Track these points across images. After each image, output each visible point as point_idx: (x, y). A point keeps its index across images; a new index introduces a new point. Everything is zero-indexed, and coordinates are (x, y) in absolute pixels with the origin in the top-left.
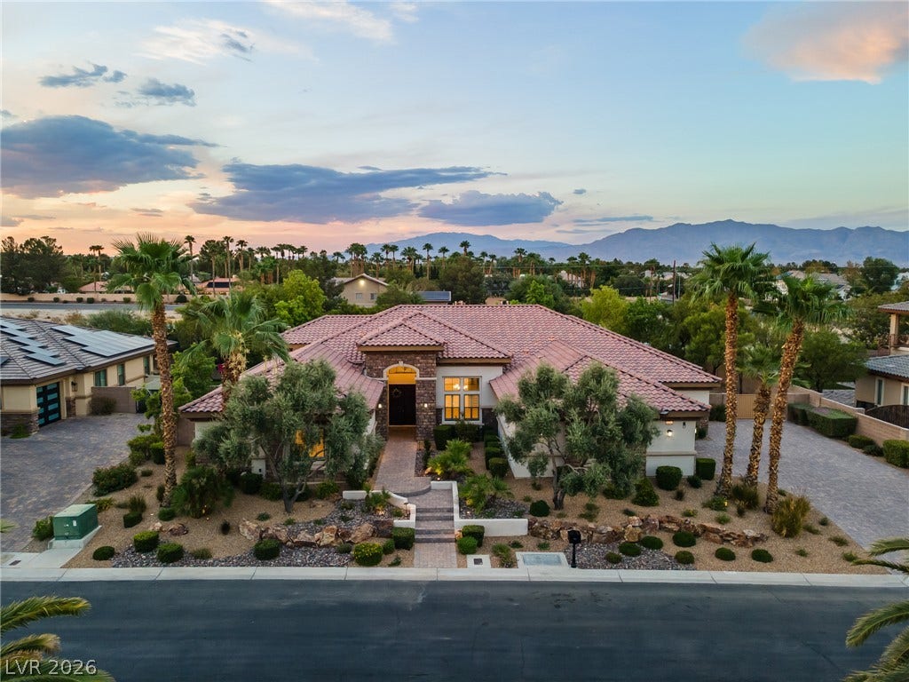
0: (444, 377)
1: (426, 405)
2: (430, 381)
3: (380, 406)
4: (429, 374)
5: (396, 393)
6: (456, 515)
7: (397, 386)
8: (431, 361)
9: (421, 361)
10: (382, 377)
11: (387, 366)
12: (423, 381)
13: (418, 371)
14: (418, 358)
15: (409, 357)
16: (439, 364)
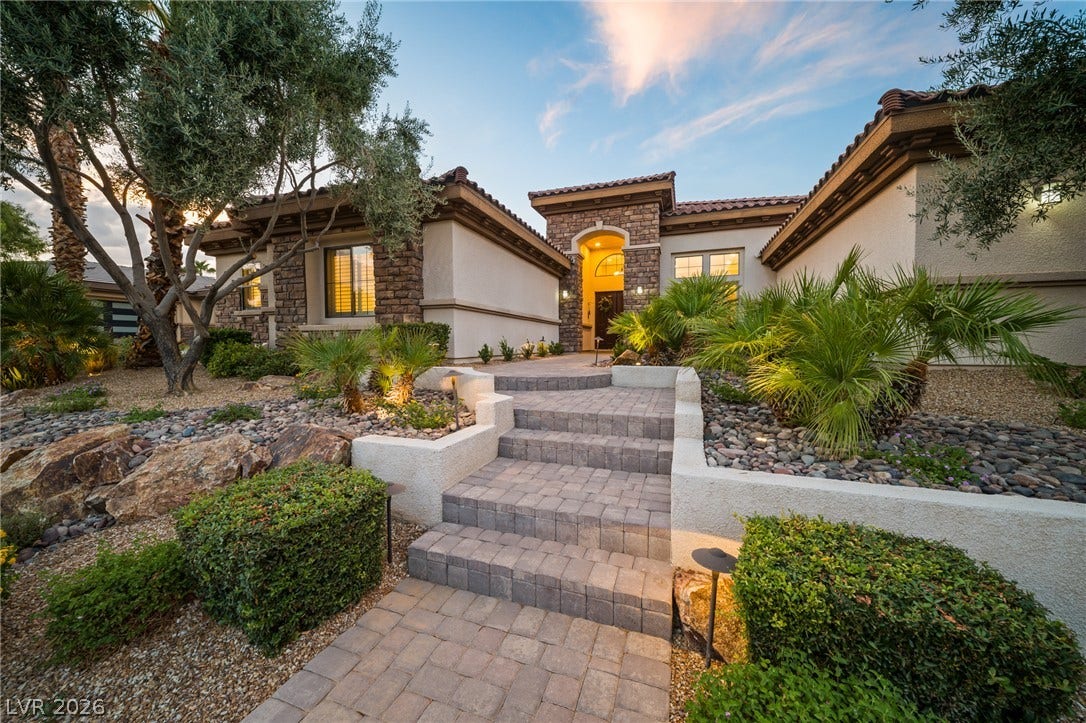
0: (675, 254)
1: (640, 290)
2: (647, 249)
3: (565, 294)
4: (644, 239)
5: (605, 304)
6: (688, 454)
7: (606, 293)
8: (651, 216)
9: (632, 218)
10: (570, 248)
11: (577, 232)
12: (636, 251)
13: (627, 234)
14: (627, 213)
15: (612, 213)
16: (665, 231)
